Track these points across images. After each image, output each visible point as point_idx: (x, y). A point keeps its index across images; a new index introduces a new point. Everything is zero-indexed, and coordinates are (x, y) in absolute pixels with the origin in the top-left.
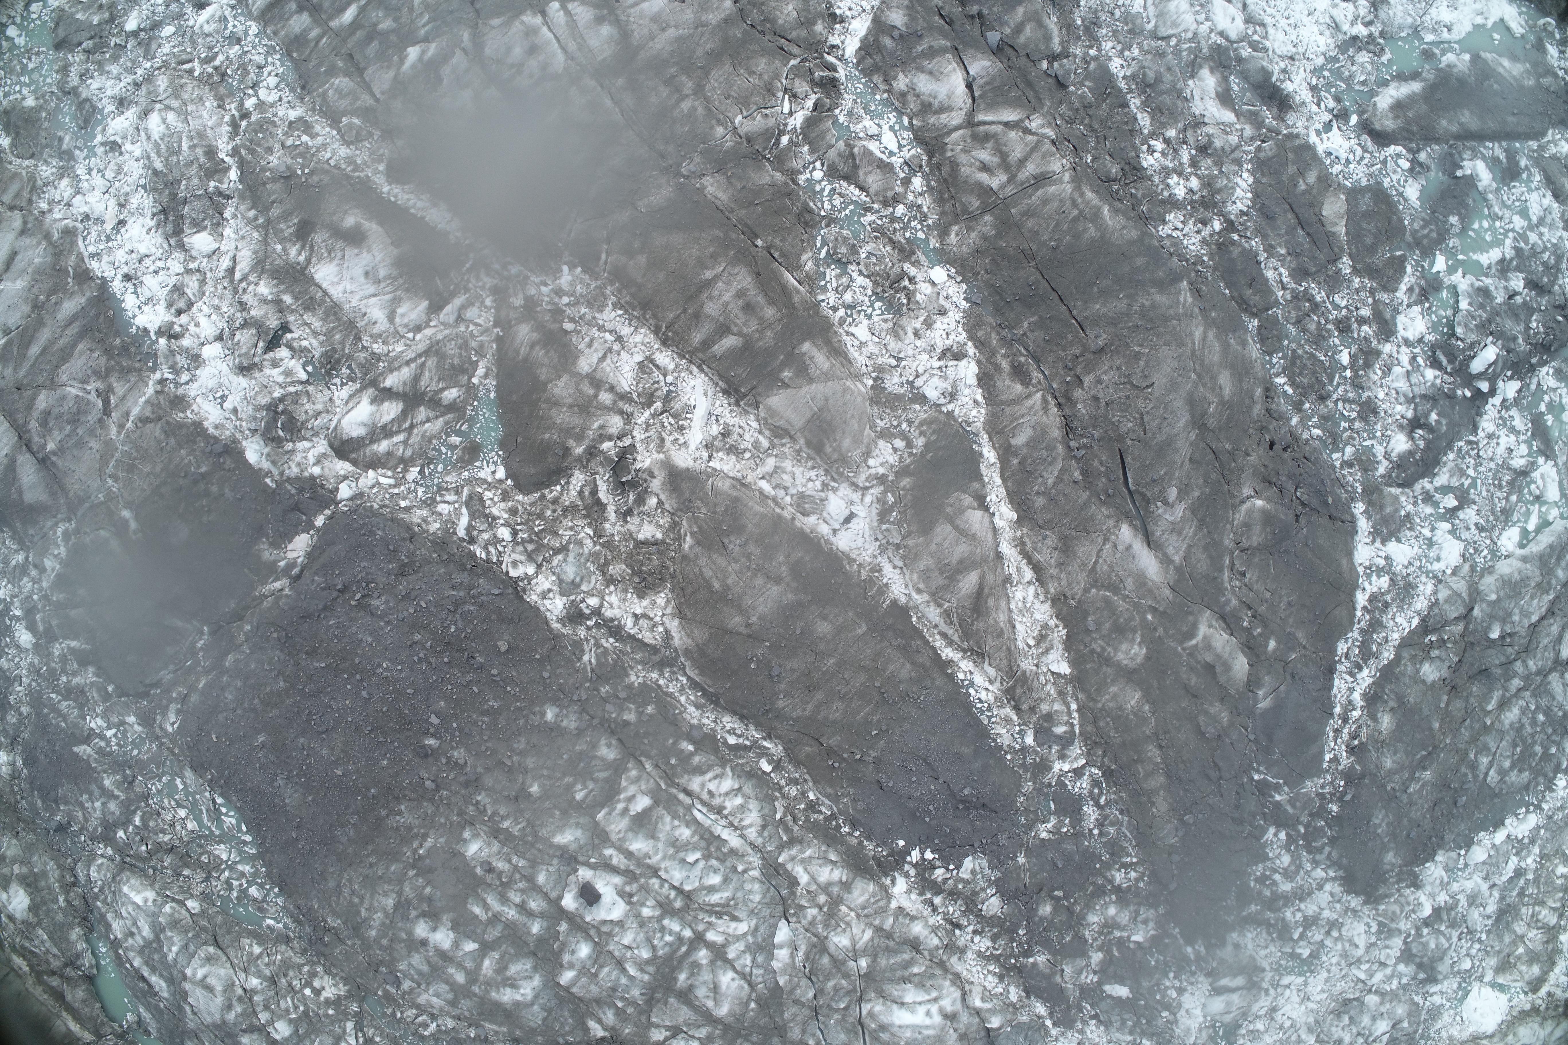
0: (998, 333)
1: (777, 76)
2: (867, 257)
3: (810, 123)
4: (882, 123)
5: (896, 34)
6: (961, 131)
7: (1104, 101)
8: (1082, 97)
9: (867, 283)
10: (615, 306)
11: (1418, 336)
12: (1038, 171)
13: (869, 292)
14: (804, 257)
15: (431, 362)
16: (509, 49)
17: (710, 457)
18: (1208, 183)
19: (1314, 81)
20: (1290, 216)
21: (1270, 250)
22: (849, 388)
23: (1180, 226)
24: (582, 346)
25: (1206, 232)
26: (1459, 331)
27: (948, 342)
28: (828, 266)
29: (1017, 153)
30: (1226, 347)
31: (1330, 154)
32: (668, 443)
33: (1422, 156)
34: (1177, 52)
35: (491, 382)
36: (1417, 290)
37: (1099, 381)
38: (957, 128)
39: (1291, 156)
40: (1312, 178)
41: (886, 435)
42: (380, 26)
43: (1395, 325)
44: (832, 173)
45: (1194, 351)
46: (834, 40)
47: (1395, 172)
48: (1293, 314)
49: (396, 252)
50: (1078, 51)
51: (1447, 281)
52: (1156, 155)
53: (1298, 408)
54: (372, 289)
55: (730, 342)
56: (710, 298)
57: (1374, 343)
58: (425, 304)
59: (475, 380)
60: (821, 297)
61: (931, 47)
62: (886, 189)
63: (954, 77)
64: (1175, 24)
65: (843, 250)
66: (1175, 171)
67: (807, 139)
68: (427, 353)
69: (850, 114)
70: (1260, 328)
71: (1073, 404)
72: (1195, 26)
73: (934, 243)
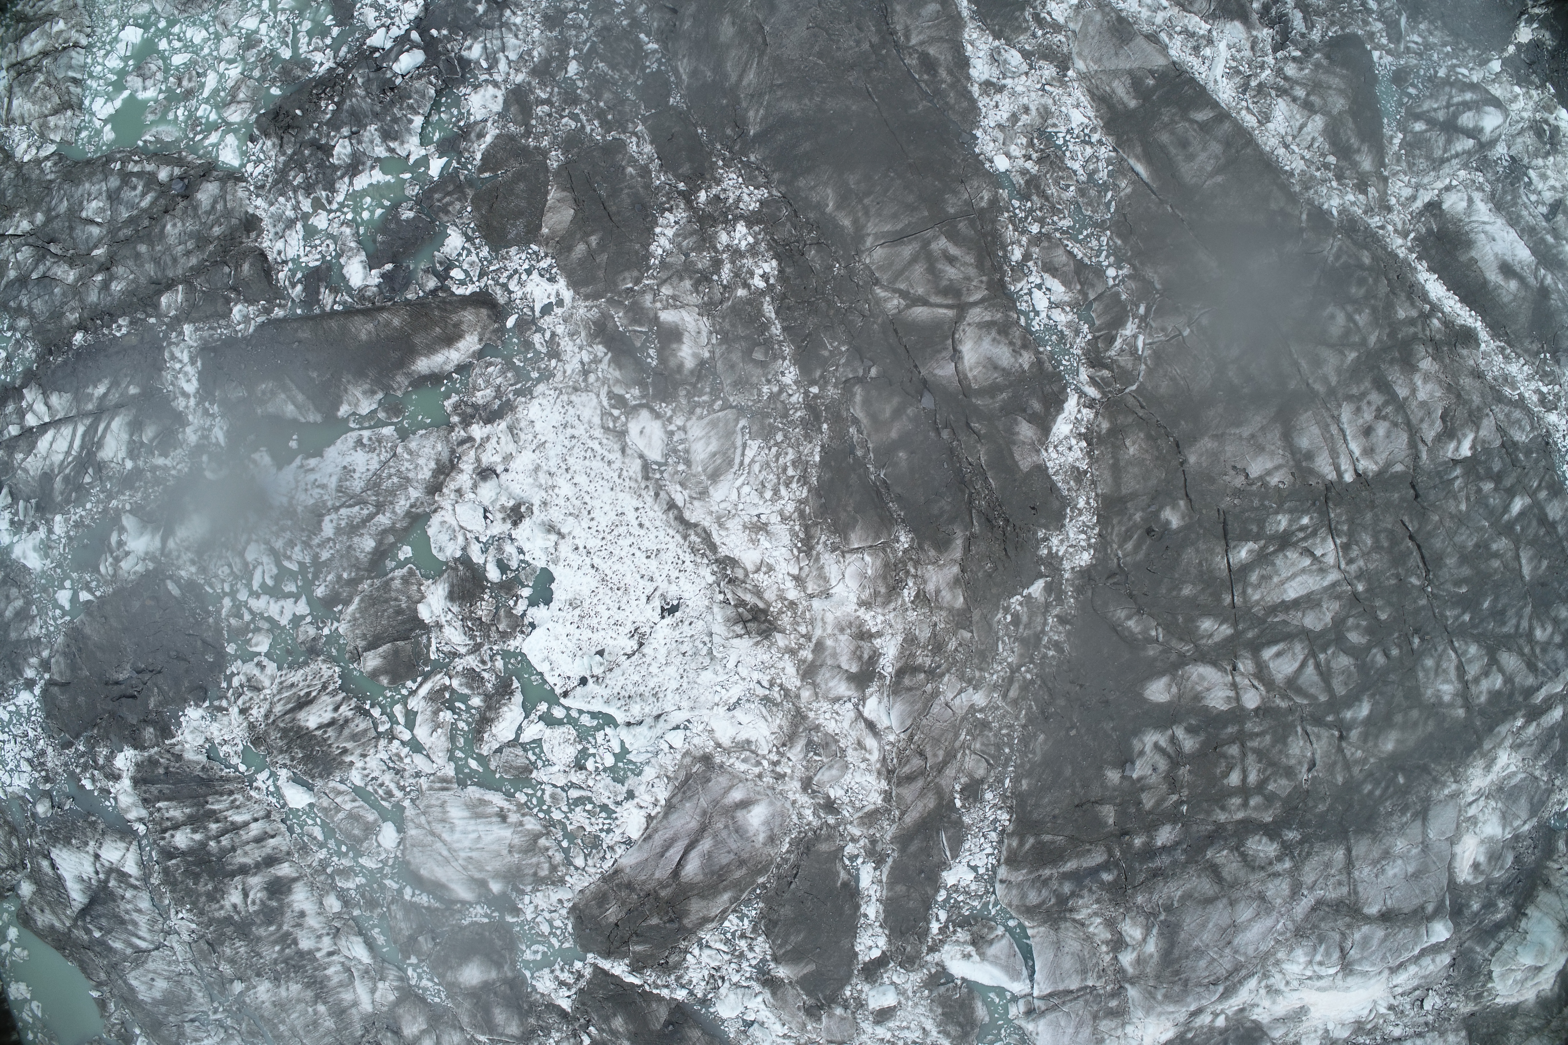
0: (947, 103)
1: (1150, 372)
2: (1068, 186)
3: (1119, 322)
4: (1046, 321)
5: (1029, 412)
6: (971, 300)
7: (810, 334)
8: (834, 338)
9: (1069, 163)
10: (1292, 174)
11: (482, 91)
12: (899, 249)
13: (1068, 154)
14: (1129, 190)
15: (1438, 153)
16: (1388, 435)
17: (1210, 31)
18: (706, 241)
19: (553, 362)
20: (614, 209)
21: (645, 171)
22: (1095, 63)
23: (745, 197)
24: (1321, 139)
25: (715, 190)
26: (432, 92)
27: (997, 97)
28: (1105, 183)
29: (919, 269)
30: (718, 67)
31: (549, 280)
32: (1248, 46)
33: (432, 283)
34: (716, 393)
35: (1387, 131)
36: (473, 135)
37: (858, 43)
38: (975, 304)
39: (601, 274)
40: (580, 249)
41: (1057, 28)
42: (1492, 486)
43: (505, 102)
44: (1099, 272)
45: (761, 56)
46: (1087, 414)
47: (472, 264)
48: (627, 109)
49: (1473, 253)
50: (831, 391)
51: (432, 148)
52: (761, 272)
53: (636, 23)
54: (1488, 228)
55: (1202, 116)
56: (1217, 157)
57: (535, 82)
58: (1445, 206)
59: (1400, 136)
60: (1113, 154)
61: (993, 397)
62: (1049, 248)
63: (973, 361)
64: (714, 424)
65: (1093, 193)
66: (742, 255)
67: (1122, 305)
68: (1443, 161)
69: (1077, 332)
70: (669, 95)
71: (879, 31)
72: (689, 424)
73: (1004, 193)
